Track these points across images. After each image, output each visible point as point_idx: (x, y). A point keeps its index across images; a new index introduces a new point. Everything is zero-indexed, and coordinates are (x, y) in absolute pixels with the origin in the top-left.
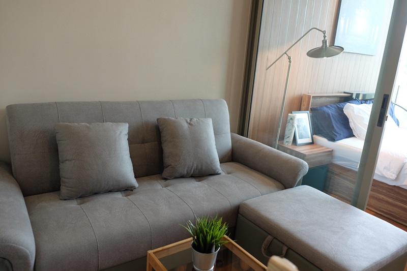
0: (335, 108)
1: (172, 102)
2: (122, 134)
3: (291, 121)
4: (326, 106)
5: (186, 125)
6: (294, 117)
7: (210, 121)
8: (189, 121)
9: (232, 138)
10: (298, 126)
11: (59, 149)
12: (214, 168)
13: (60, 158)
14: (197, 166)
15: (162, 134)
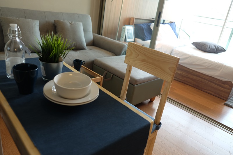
0: (146, 25)
1: (62, 13)
2: (36, 25)
3: (124, 29)
4: (142, 24)
5: (69, 24)
6: (125, 27)
7: (81, 24)
8: (70, 22)
9: (93, 36)
10: (128, 33)
11: (3, 29)
12: (83, 46)
13: (4, 34)
14: (74, 44)
15: (57, 28)
